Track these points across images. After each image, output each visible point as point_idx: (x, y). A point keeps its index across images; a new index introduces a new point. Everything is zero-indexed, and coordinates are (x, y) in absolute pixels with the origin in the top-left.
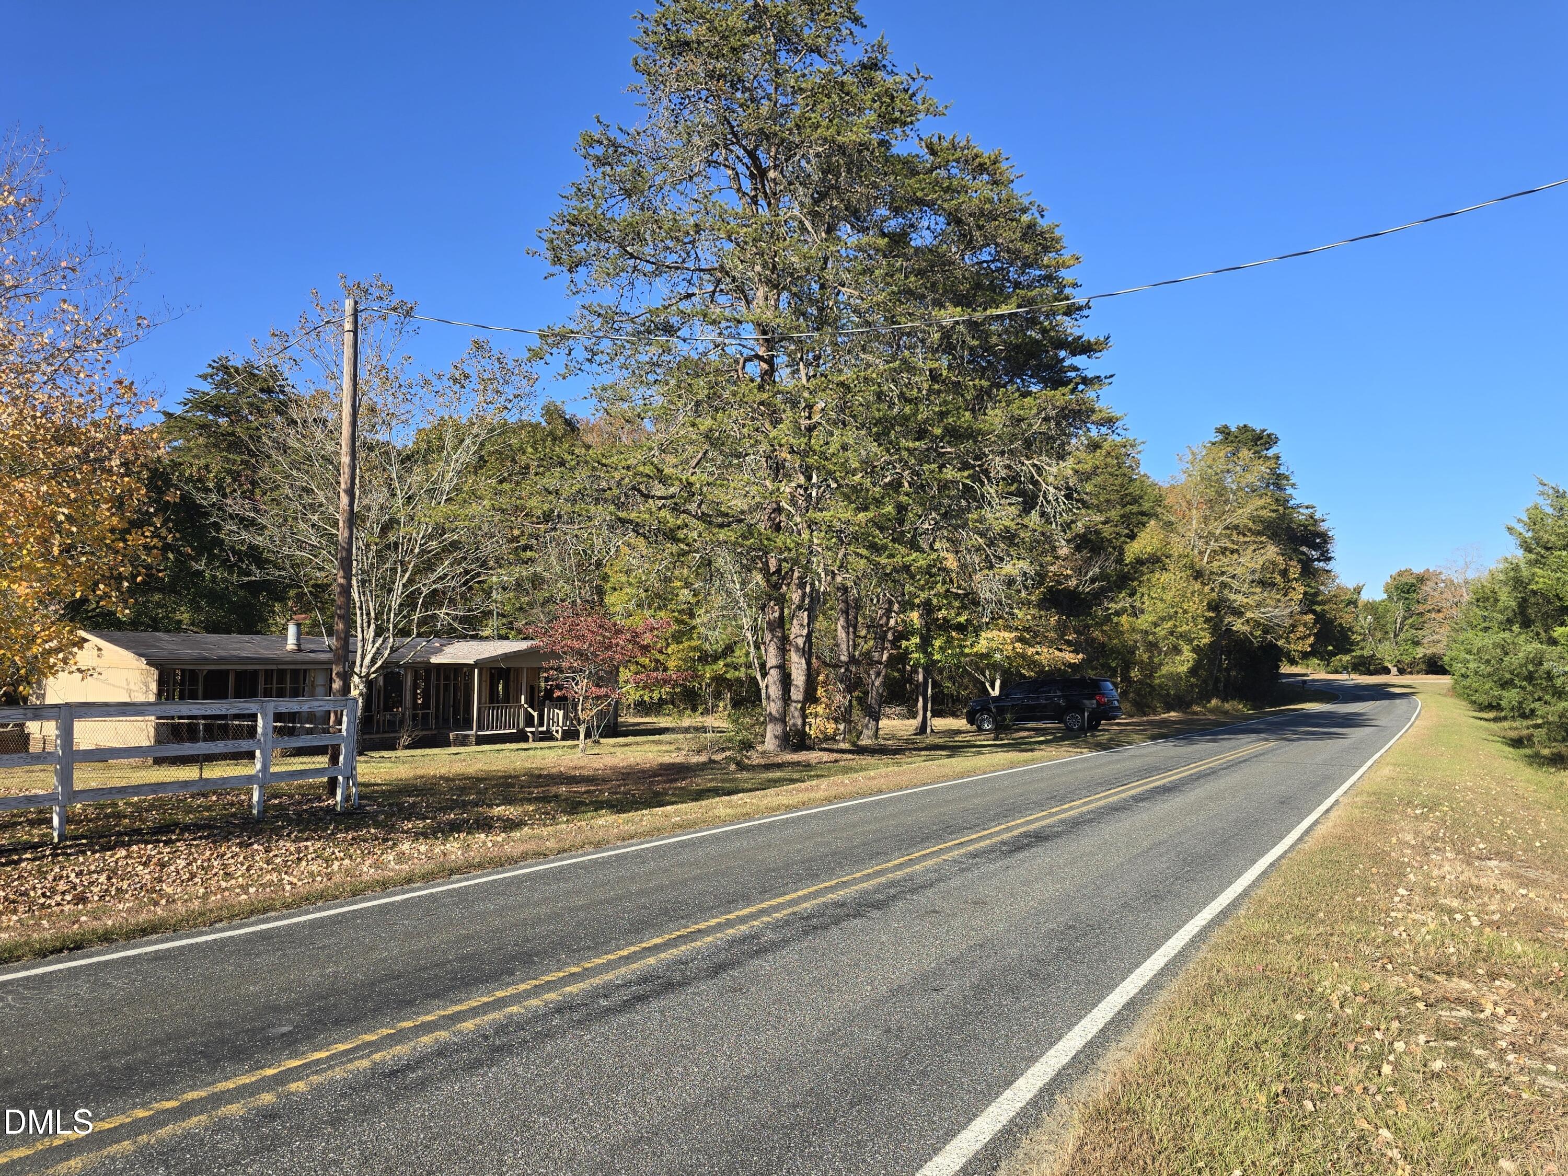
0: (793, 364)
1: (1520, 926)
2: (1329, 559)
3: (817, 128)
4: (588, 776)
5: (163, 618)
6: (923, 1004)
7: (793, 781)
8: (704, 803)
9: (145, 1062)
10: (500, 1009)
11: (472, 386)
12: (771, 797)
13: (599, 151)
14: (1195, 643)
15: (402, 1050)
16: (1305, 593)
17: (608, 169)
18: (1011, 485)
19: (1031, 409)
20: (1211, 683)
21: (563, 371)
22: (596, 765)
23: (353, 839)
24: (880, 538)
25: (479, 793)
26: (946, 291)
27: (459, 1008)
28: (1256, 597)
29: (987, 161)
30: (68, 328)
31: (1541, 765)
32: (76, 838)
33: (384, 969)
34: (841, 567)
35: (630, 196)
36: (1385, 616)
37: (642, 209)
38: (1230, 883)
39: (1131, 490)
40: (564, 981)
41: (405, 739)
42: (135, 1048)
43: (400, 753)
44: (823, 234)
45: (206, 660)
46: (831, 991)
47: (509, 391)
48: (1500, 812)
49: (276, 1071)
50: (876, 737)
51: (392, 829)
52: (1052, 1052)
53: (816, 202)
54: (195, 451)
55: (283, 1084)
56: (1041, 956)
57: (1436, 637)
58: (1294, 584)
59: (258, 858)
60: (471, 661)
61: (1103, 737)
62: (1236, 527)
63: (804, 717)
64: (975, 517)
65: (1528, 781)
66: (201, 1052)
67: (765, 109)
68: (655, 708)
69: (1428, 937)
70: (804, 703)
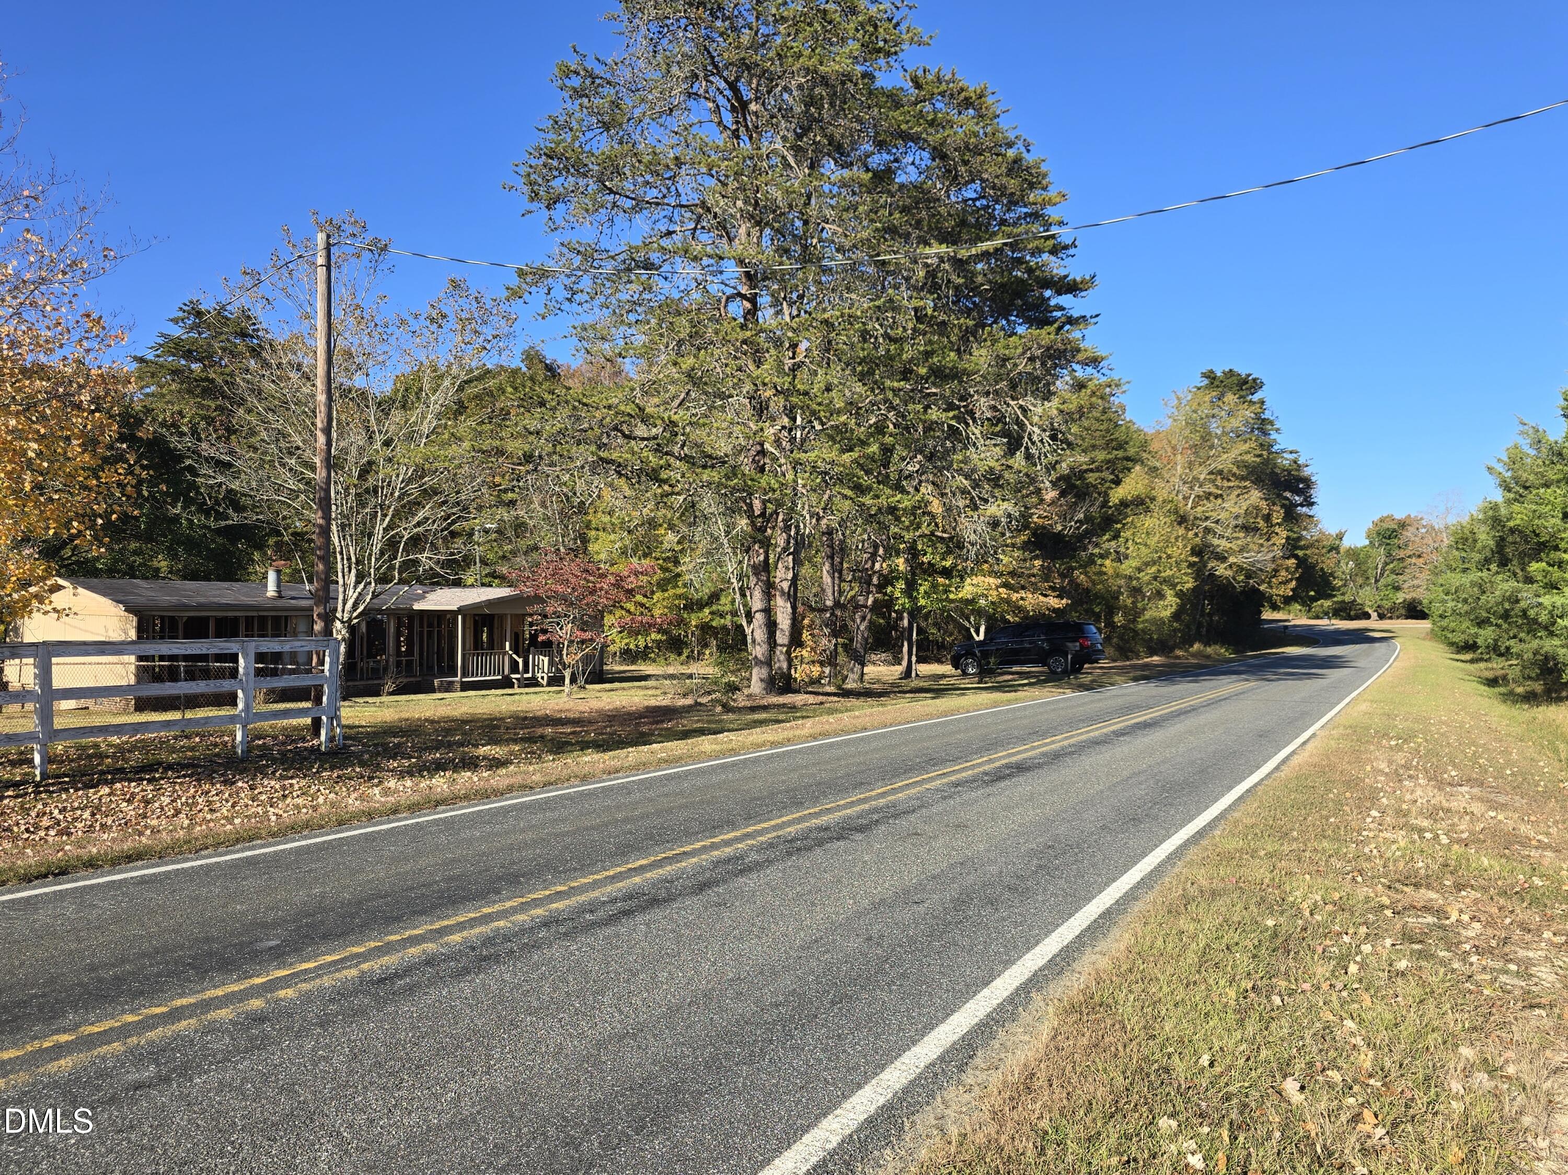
0: (776, 303)
1: (1488, 843)
2: (1312, 504)
3: (799, 57)
4: (574, 719)
5: (140, 565)
6: (905, 915)
7: (778, 722)
8: (689, 741)
9: (134, 973)
10: (487, 923)
11: (449, 325)
12: (757, 735)
13: (576, 82)
14: (1179, 587)
15: (390, 961)
16: (1288, 538)
17: (585, 100)
18: (996, 425)
19: (1016, 348)
20: (1193, 627)
21: (543, 311)
22: (582, 708)
23: (339, 777)
24: (866, 480)
25: (464, 733)
26: (930, 229)
27: (446, 923)
28: (1239, 542)
29: (973, 95)
30: (32, 259)
31: (1515, 702)
32: (58, 776)
33: (371, 889)
34: (824, 509)
35: (608, 130)
36: (1366, 562)
37: (621, 143)
38: (1207, 807)
39: (1116, 435)
40: (550, 899)
41: (389, 686)
42: (123, 961)
43: (385, 699)
44: (806, 171)
45: (186, 607)
46: (813, 904)
47: (488, 332)
48: (1473, 743)
49: (264, 980)
50: (862, 681)
51: (378, 767)
52: (1029, 956)
53: (799, 137)
54: (168, 397)
55: (272, 991)
56: (1020, 873)
57: (1416, 582)
58: (1277, 529)
59: (243, 795)
60: (455, 608)
61: (1086, 679)
62: (1220, 472)
63: (790, 661)
64: (960, 458)
65: (1502, 716)
66: (189, 964)
67: (746, 38)
68: (642, 655)
69: (1398, 853)
70: (789, 646)
